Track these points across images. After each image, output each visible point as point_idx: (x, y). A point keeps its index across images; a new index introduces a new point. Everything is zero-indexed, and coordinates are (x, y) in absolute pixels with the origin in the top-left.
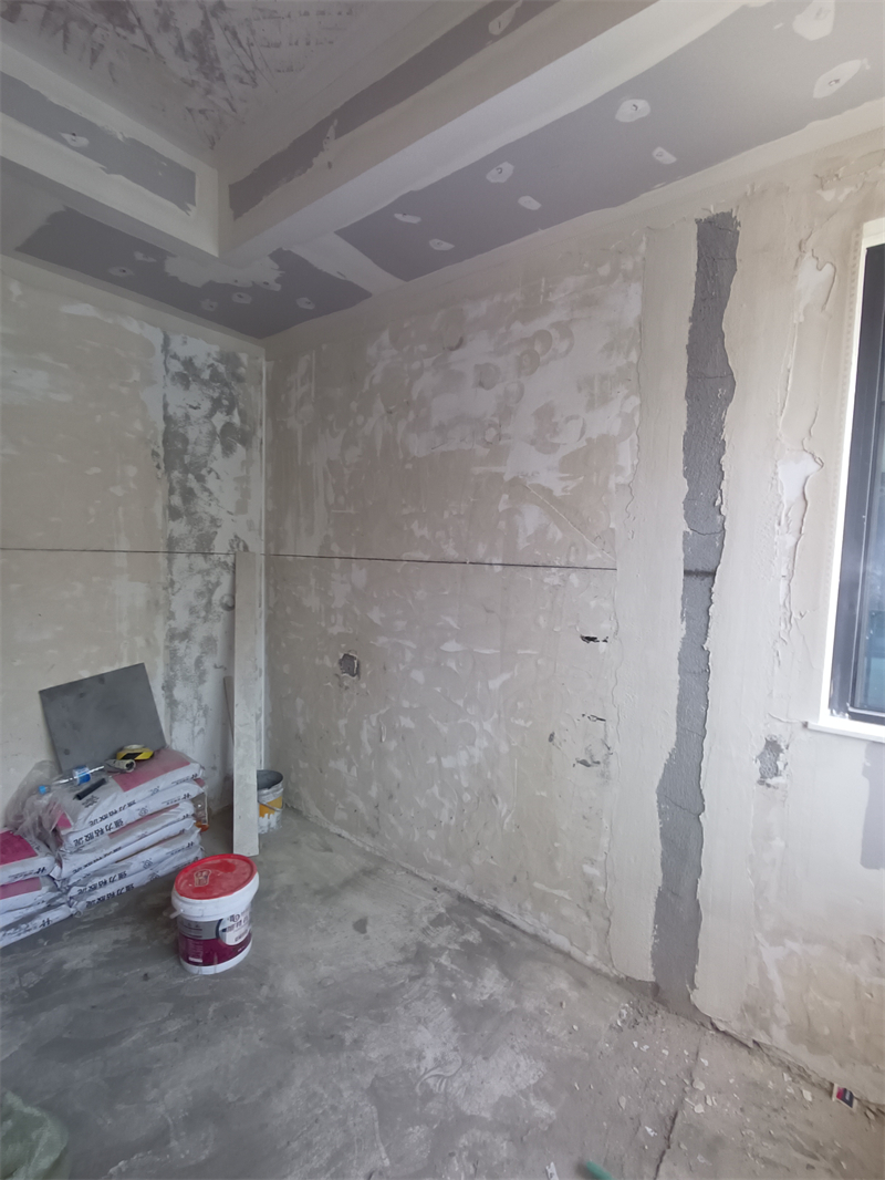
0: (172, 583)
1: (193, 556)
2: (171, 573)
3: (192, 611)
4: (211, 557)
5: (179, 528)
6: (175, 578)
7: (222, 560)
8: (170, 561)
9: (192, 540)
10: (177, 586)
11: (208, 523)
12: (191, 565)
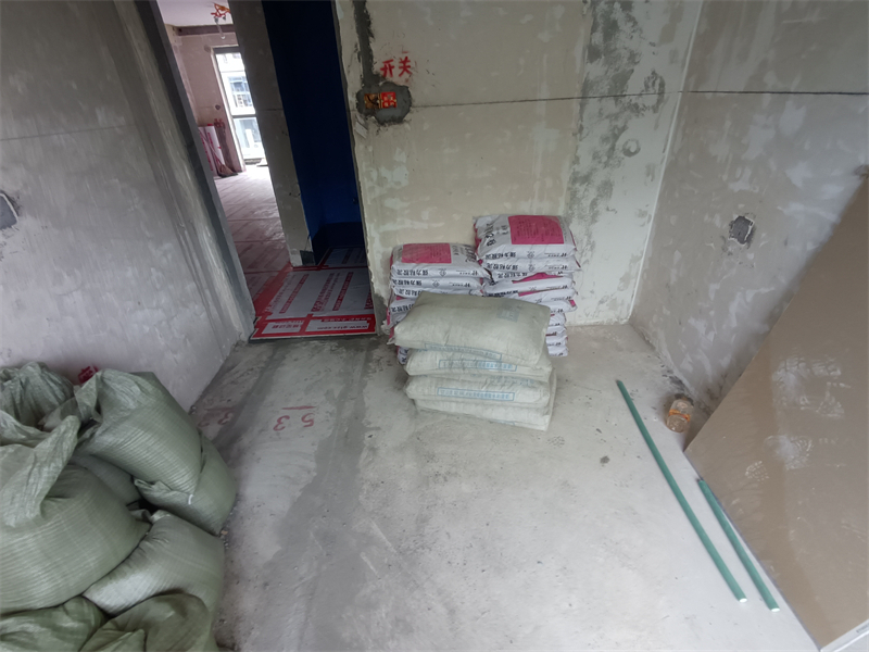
0: (581, 128)
1: (604, 100)
2: (581, 118)
3: (596, 156)
4: (623, 99)
5: (596, 70)
6: (583, 124)
7: (633, 102)
8: (582, 106)
9: (606, 82)
10: (585, 131)
11: (625, 61)
12: (601, 109)
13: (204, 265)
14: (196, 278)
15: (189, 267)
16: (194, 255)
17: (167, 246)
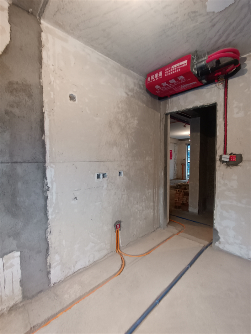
13: (158, 199)
14: (154, 202)
15: (154, 198)
16: (156, 196)
17: (150, 191)
